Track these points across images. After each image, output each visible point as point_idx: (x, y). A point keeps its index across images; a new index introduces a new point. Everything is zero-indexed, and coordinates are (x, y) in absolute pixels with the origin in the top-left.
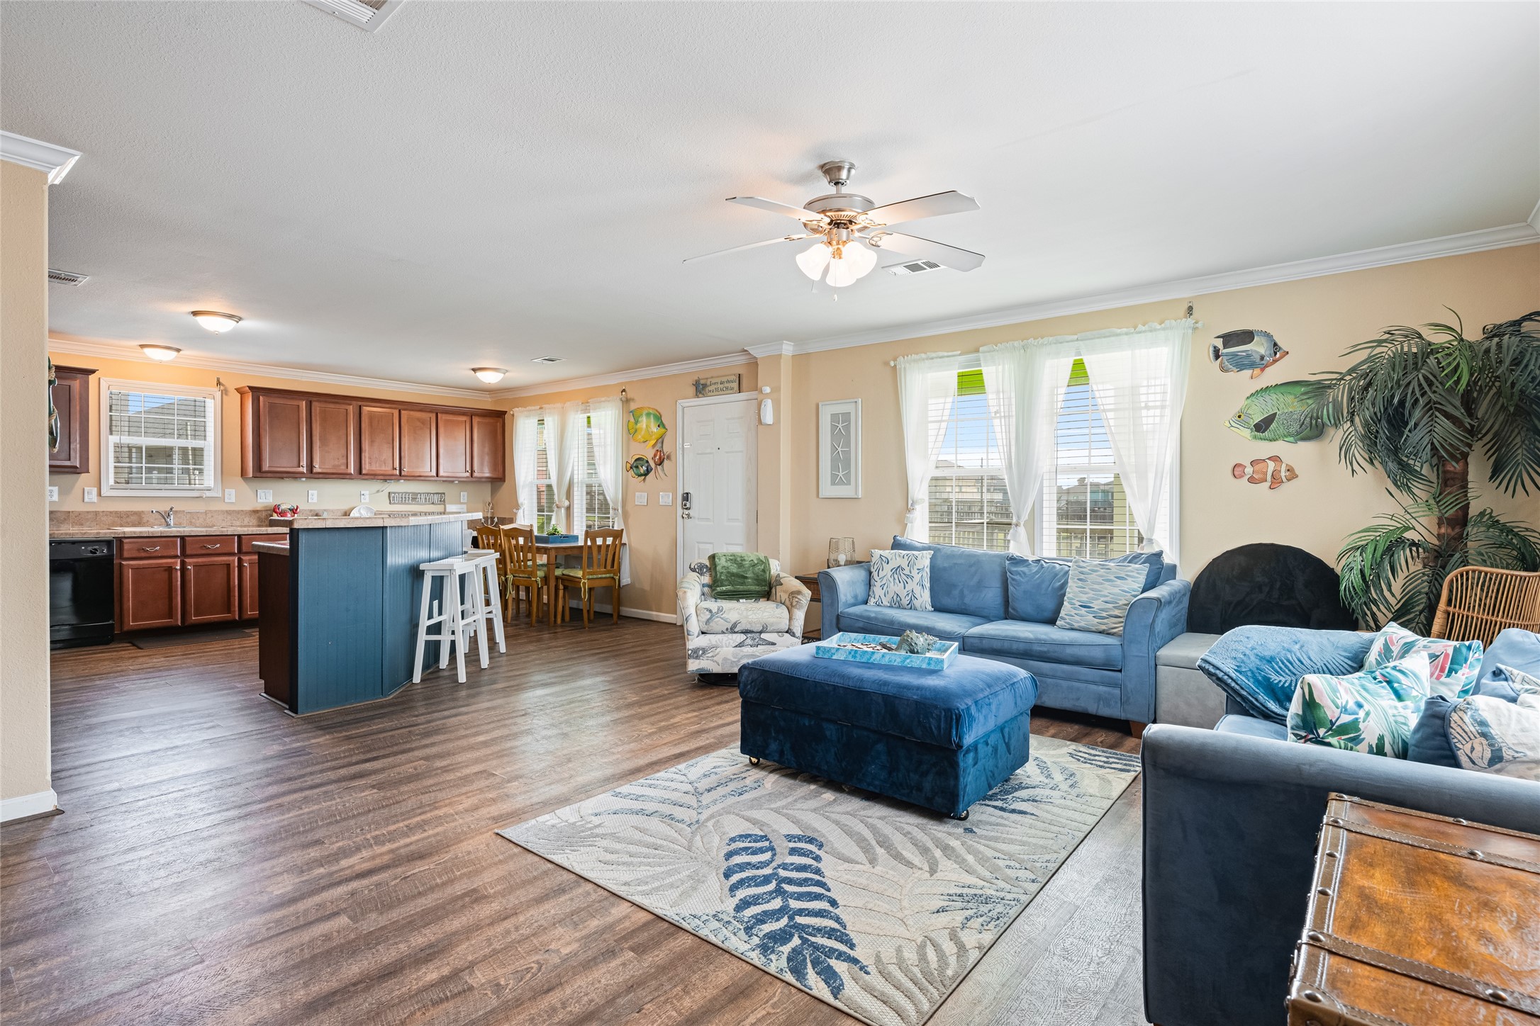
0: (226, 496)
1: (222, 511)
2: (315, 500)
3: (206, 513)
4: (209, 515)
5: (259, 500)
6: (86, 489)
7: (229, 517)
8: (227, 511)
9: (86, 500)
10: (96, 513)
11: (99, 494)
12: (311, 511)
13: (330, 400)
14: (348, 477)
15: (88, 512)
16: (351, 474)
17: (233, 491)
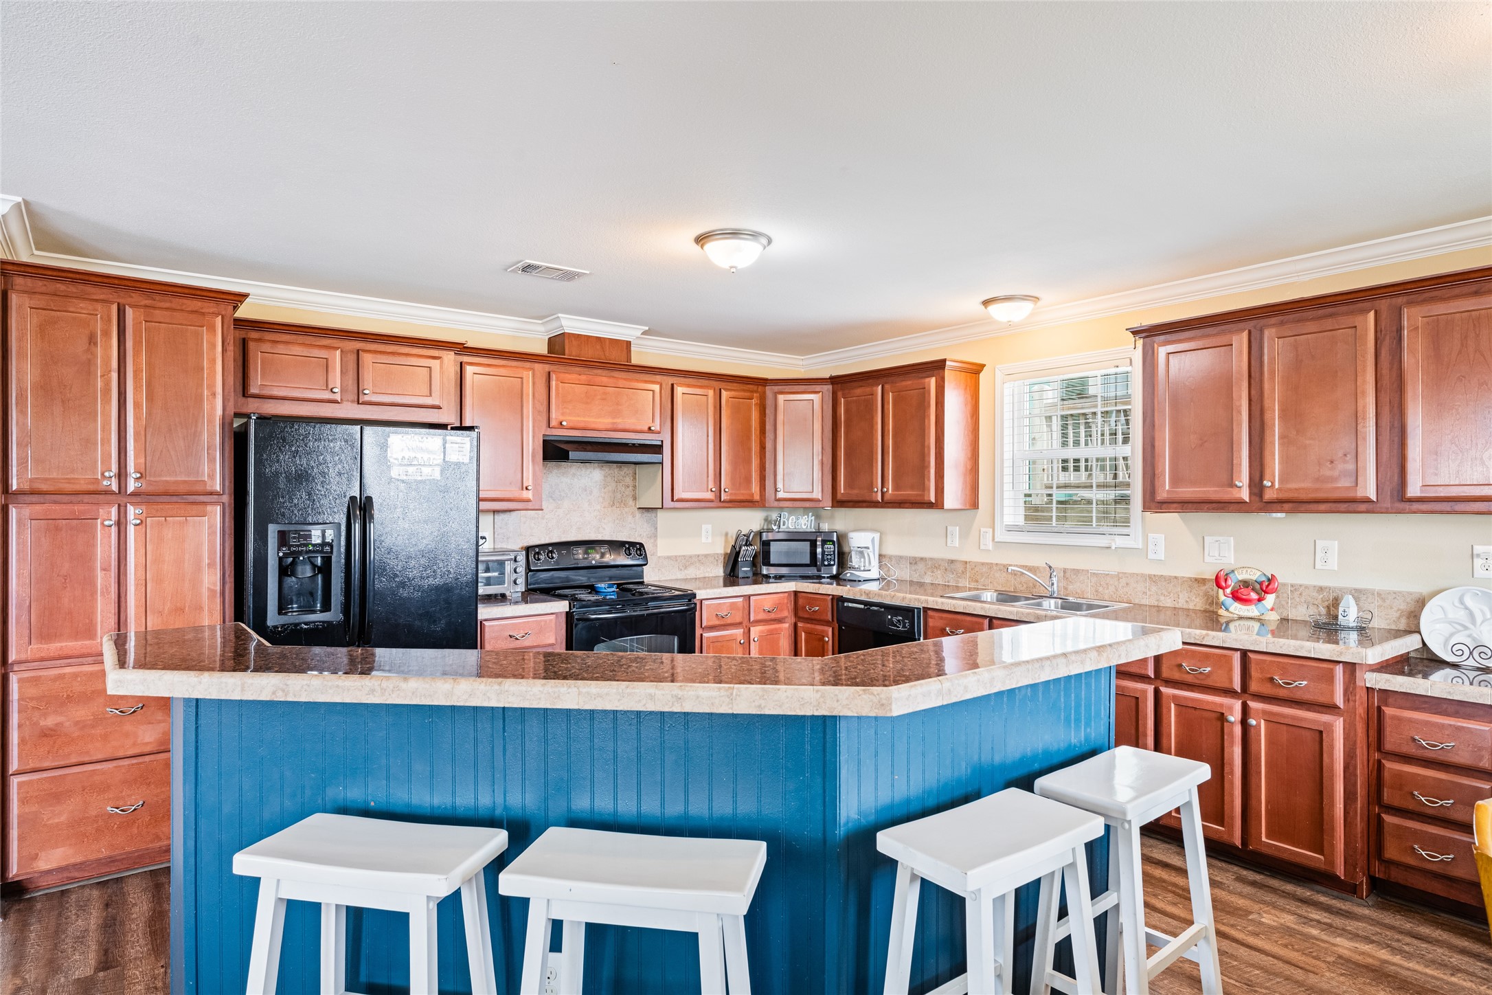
0: (1151, 547)
1: (1143, 575)
2: (1333, 563)
3: (1119, 576)
4: (1123, 581)
5: (1207, 559)
6: (983, 530)
7: (1154, 589)
8: (1150, 576)
9: (982, 547)
10: (990, 565)
11: (993, 539)
12: (1321, 589)
13: (1310, 314)
14: (1363, 507)
15: (983, 564)
16: (1368, 501)
17: (1161, 538)
